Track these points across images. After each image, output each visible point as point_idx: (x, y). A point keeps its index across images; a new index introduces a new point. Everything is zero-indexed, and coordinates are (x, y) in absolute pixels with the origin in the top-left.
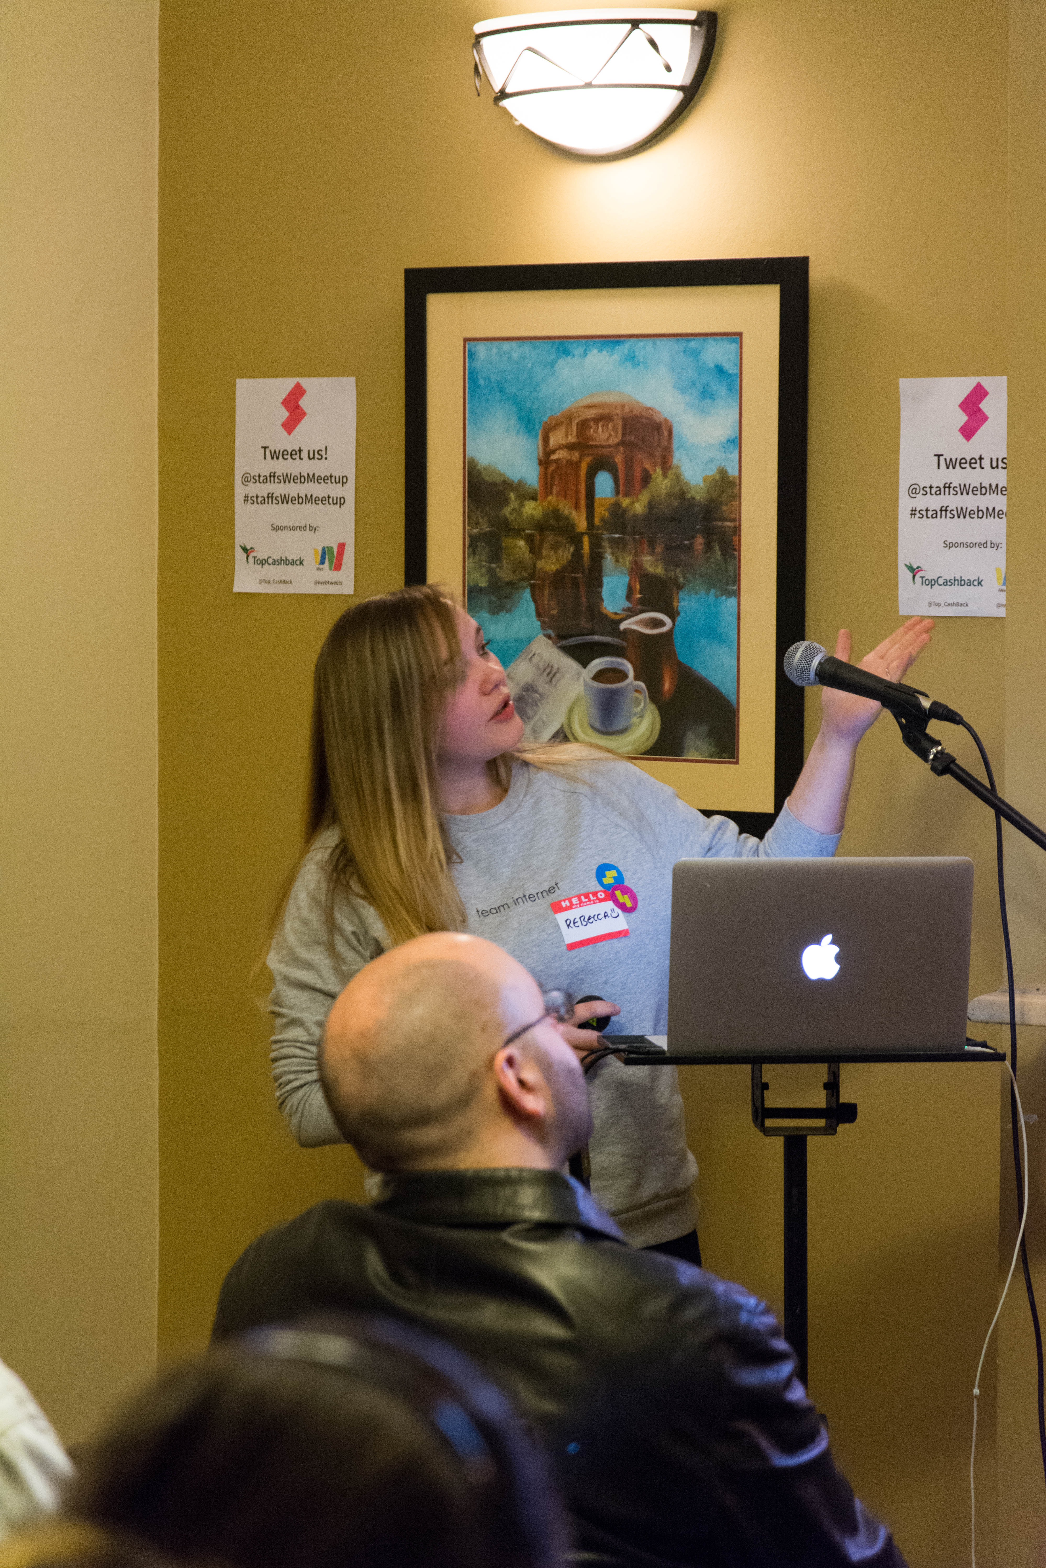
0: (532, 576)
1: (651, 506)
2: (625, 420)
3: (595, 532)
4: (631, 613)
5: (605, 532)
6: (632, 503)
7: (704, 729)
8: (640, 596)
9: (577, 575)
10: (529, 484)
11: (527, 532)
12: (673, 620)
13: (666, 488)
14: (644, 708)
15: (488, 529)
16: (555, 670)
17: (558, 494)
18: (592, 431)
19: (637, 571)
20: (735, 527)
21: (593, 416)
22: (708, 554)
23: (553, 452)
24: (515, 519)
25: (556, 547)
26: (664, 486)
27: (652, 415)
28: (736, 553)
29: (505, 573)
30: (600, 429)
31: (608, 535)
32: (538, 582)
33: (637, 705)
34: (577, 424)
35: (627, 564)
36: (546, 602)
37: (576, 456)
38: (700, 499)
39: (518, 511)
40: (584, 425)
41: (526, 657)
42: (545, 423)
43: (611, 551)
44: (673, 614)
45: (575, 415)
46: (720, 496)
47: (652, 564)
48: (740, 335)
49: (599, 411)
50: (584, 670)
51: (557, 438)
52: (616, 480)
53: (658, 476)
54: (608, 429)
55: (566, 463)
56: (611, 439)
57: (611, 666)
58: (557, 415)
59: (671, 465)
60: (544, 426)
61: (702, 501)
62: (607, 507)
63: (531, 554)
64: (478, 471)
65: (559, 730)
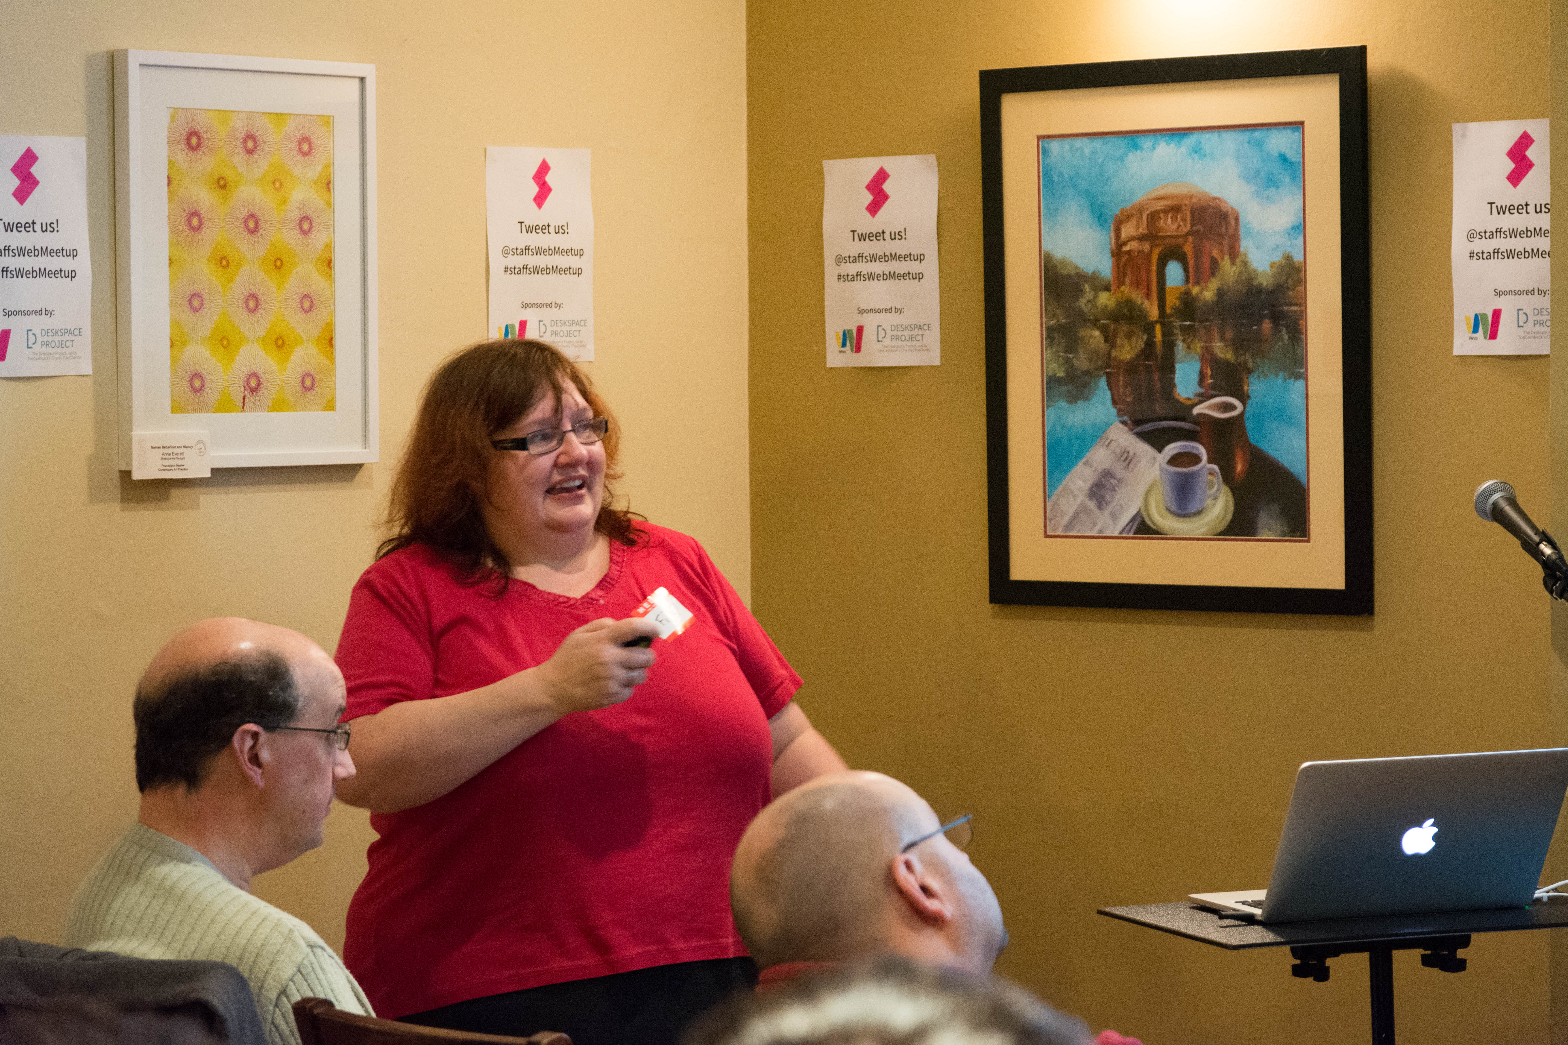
0: (1107, 365)
1: (1220, 293)
2: (1193, 211)
3: (1166, 320)
4: (1203, 398)
5: (1176, 320)
6: (1202, 291)
7: (1275, 508)
8: (1211, 381)
9: (1151, 363)
10: (1102, 275)
11: (1102, 322)
12: (1244, 404)
13: (1234, 273)
14: (1217, 490)
15: (1064, 321)
16: (1131, 456)
17: (1131, 285)
18: (1162, 222)
19: (1208, 357)
20: (1302, 312)
21: (1163, 208)
22: (1276, 339)
23: (1125, 243)
24: (1090, 310)
25: (1129, 336)
26: (1232, 274)
27: (1219, 204)
28: (1302, 337)
29: (1082, 362)
30: (1170, 220)
31: (1180, 323)
32: (1113, 371)
33: (1211, 488)
34: (1148, 215)
35: (1198, 350)
36: (1121, 390)
37: (1146, 246)
38: (1267, 286)
39: (1093, 302)
40: (1154, 217)
41: (1104, 443)
42: (1117, 216)
43: (1182, 338)
44: (1243, 398)
45: (1145, 207)
46: (1286, 281)
47: (1221, 350)
48: (1302, 123)
49: (1169, 203)
50: (1159, 455)
51: (1128, 231)
52: (1186, 270)
53: (1226, 264)
54: (1177, 219)
55: (1138, 254)
56: (1180, 230)
57: (1185, 451)
58: (1128, 208)
59: (1238, 253)
60: (1116, 220)
61: (1269, 286)
62: (1177, 295)
63: (1106, 344)
64: (1054, 264)
65: (1137, 513)
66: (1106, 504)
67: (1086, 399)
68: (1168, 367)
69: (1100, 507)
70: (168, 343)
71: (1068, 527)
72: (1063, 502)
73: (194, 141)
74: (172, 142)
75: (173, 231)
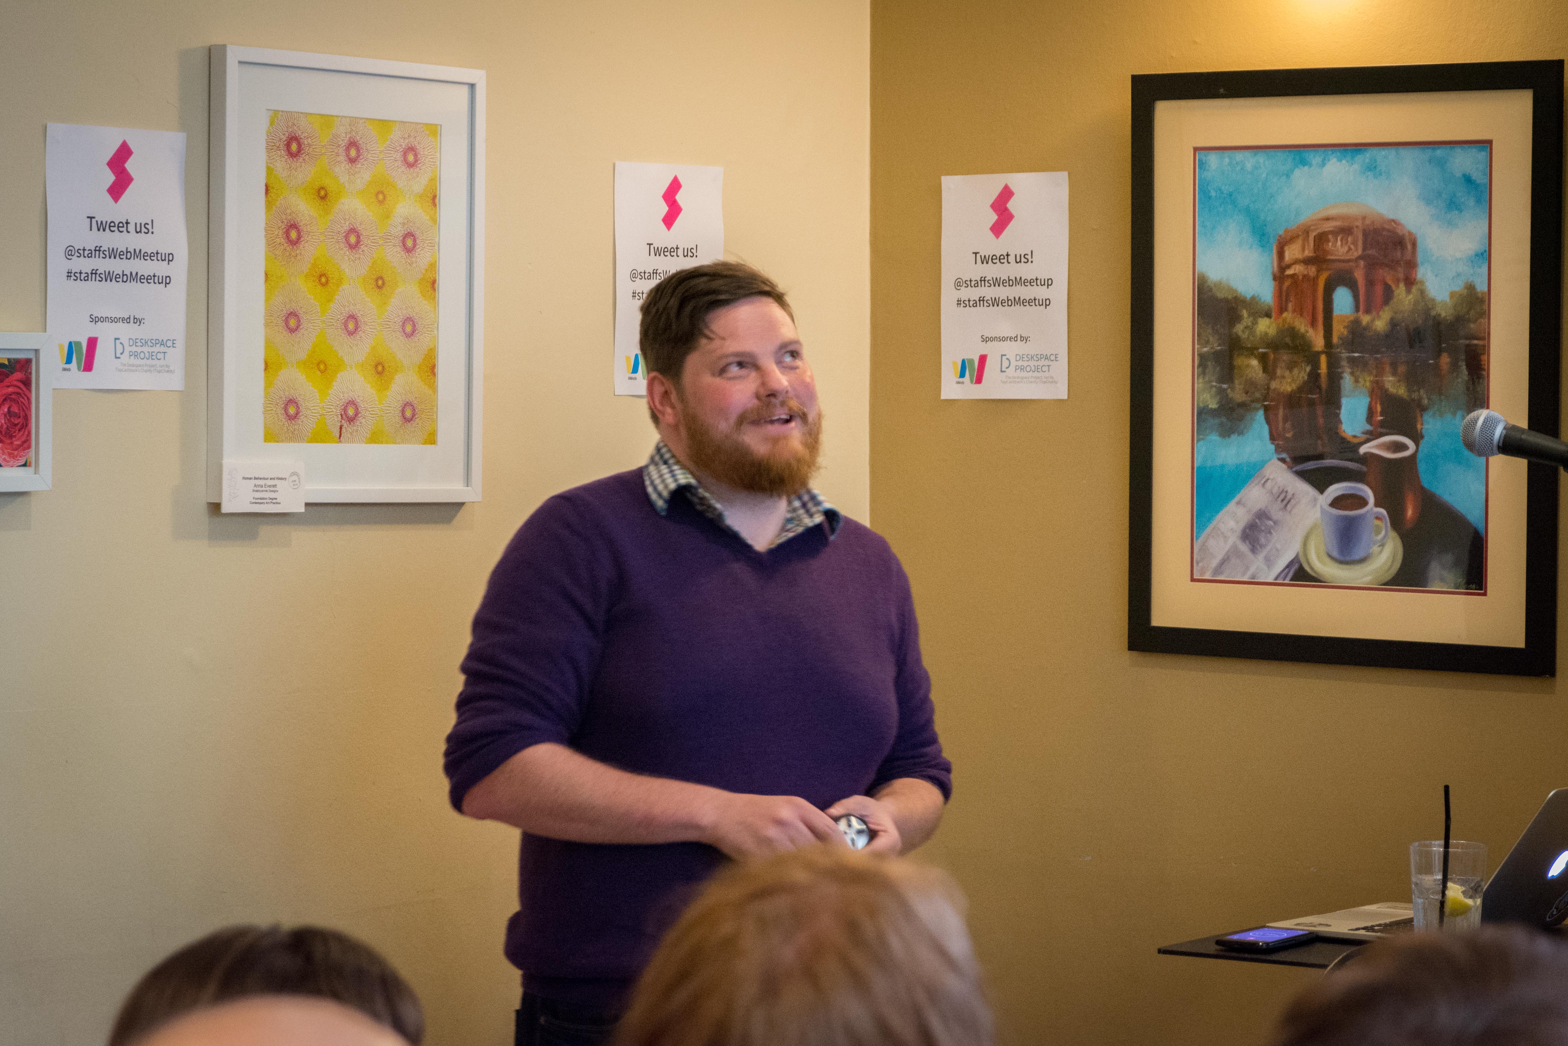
0: (1265, 398)
1: (1394, 324)
3: (1332, 351)
4: (1372, 436)
5: (1343, 351)
6: (1373, 321)
7: (1449, 558)
8: (1382, 418)
9: (1314, 396)
10: (1262, 300)
11: (1261, 350)
12: (1417, 445)
13: (1409, 305)
14: (1385, 537)
15: (1219, 348)
16: (1289, 497)
17: (1294, 311)
18: (1330, 244)
19: (1378, 392)
20: (1484, 346)
21: (1331, 229)
22: (1455, 374)
23: (1289, 266)
24: (1248, 338)
25: (1290, 367)
26: (1407, 303)
27: (1395, 227)
28: (1485, 373)
29: (1238, 395)
30: (1339, 243)
31: (1347, 355)
32: (1272, 403)
33: (1378, 532)
34: (1315, 237)
35: (1368, 384)
36: (1281, 424)
37: (1312, 271)
38: (1446, 316)
39: (1250, 329)
40: (1321, 238)
41: (1259, 483)
42: (1280, 236)
43: (1350, 371)
44: (1417, 438)
45: (1312, 227)
46: (1468, 312)
47: (1393, 384)
48: (1490, 142)
49: (1338, 223)
50: (1321, 496)
51: (1292, 252)
52: (1356, 297)
53: (1400, 291)
54: (1347, 243)
55: (1303, 279)
56: (1351, 252)
57: (1349, 492)
58: (1294, 227)
59: (1415, 279)
60: (1278, 240)
61: (1448, 318)
62: (1346, 324)
63: (1265, 374)
64: (1208, 286)
65: (1294, 559)
66: (1261, 547)
67: (1241, 433)
68: (1332, 400)
69: (1254, 550)
70: (262, 366)
71: (1218, 569)
72: (1211, 543)
73: (294, 147)
74: (271, 148)
75: (271, 244)
